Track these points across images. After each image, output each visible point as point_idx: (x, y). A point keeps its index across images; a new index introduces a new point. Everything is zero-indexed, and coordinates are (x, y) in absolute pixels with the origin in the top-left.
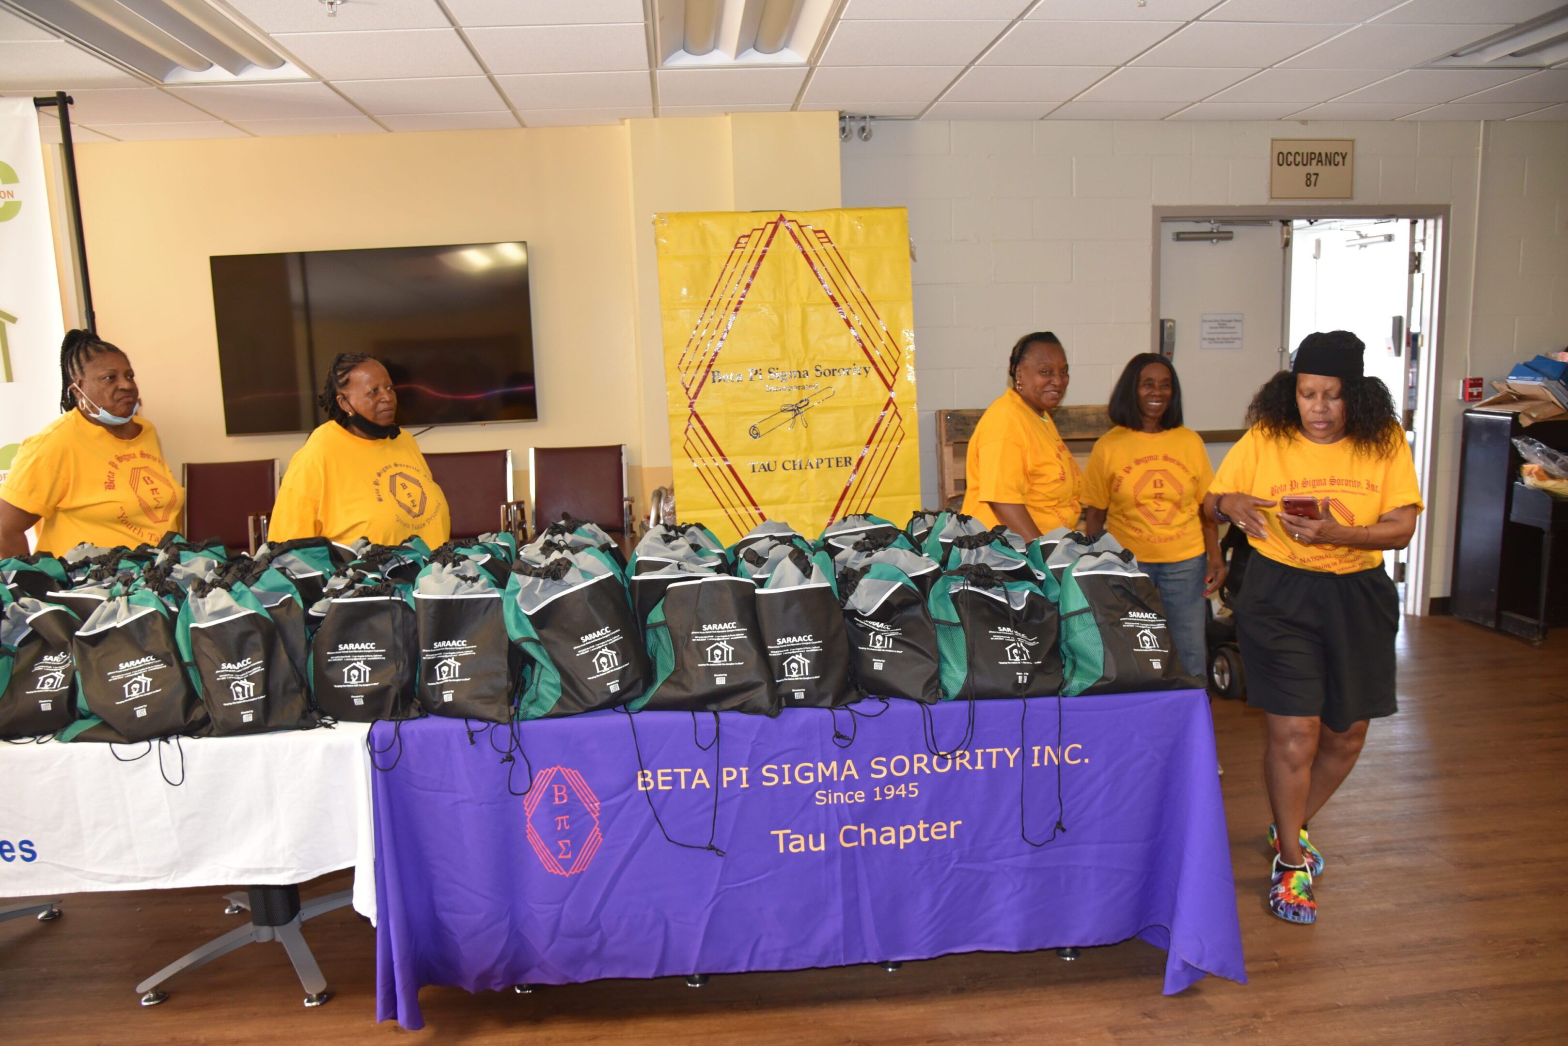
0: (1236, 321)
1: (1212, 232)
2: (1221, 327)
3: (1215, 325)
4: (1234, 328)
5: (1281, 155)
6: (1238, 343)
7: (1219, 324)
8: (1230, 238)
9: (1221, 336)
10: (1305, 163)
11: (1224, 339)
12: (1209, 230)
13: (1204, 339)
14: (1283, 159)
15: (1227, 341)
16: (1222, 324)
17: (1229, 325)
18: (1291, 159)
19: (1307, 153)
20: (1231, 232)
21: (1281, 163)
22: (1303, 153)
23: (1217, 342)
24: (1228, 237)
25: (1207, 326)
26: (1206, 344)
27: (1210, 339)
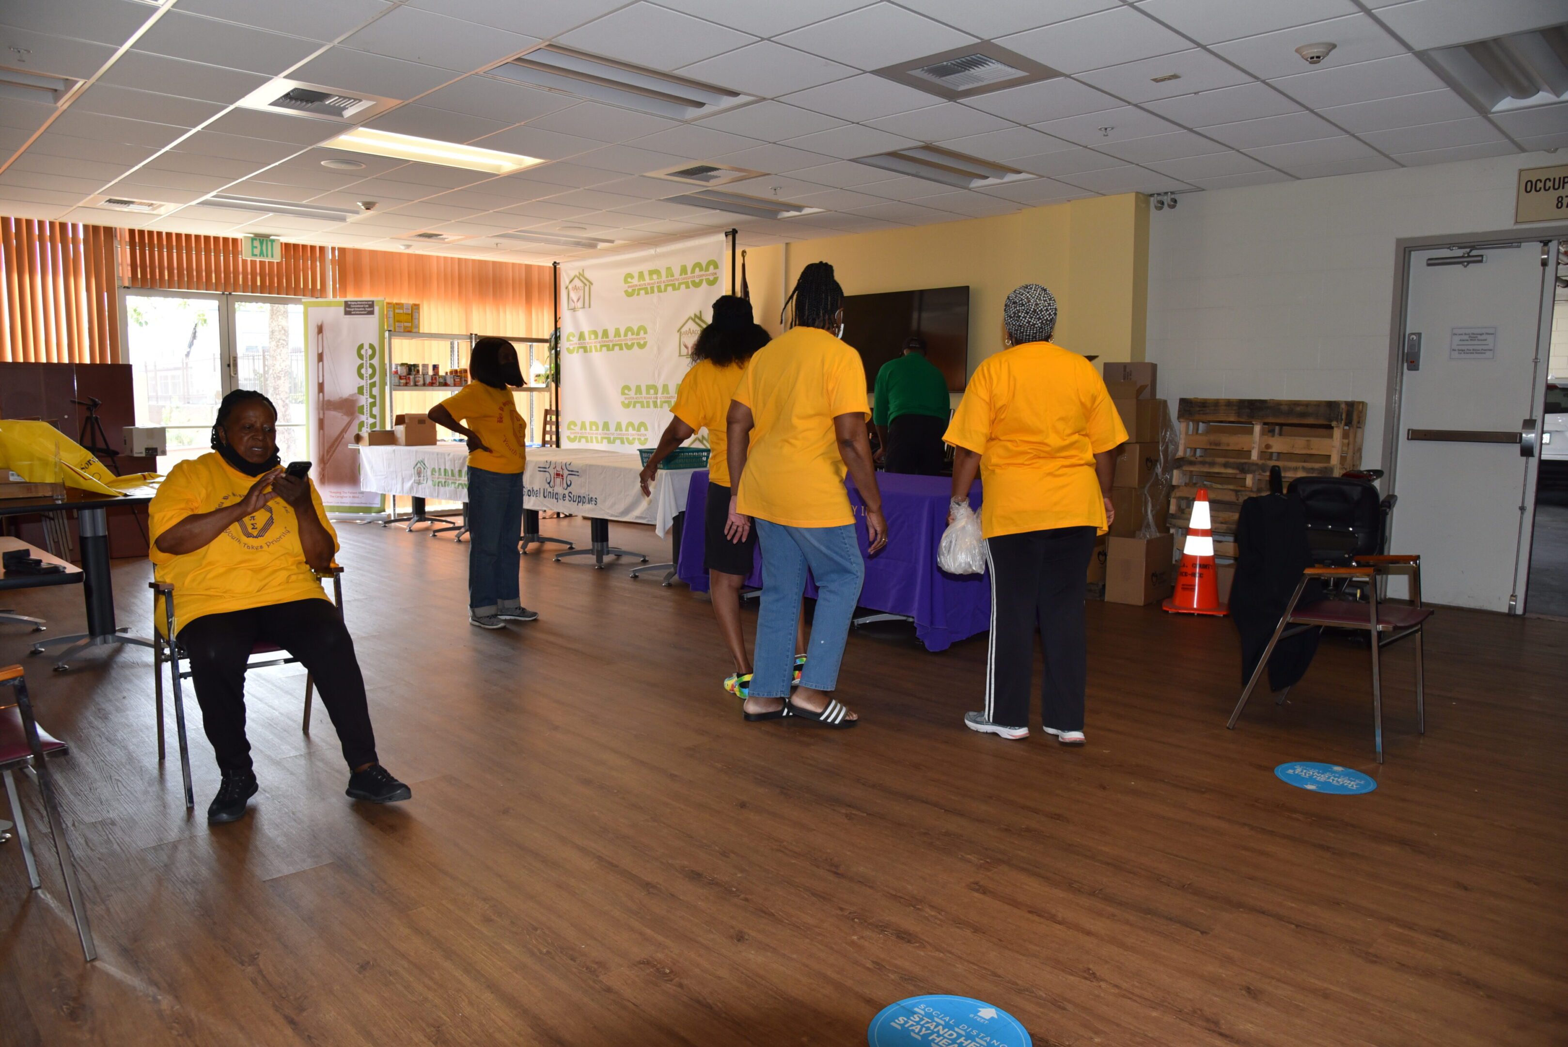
0: (1487, 334)
1: (1463, 257)
2: (1471, 340)
3: (1466, 337)
4: (1486, 340)
5: (1529, 184)
6: (1489, 354)
7: (1470, 337)
8: (1481, 261)
9: (1471, 348)
10: (1556, 186)
11: (1473, 350)
12: (1461, 255)
13: (1454, 350)
14: (1531, 186)
15: (1476, 351)
16: (1473, 337)
17: (1480, 337)
18: (1540, 185)
19: (1560, 178)
20: (1482, 256)
21: (1529, 189)
22: (1554, 179)
23: (1467, 353)
24: (1480, 260)
25: (1456, 339)
26: (1455, 355)
27: (1459, 350)
